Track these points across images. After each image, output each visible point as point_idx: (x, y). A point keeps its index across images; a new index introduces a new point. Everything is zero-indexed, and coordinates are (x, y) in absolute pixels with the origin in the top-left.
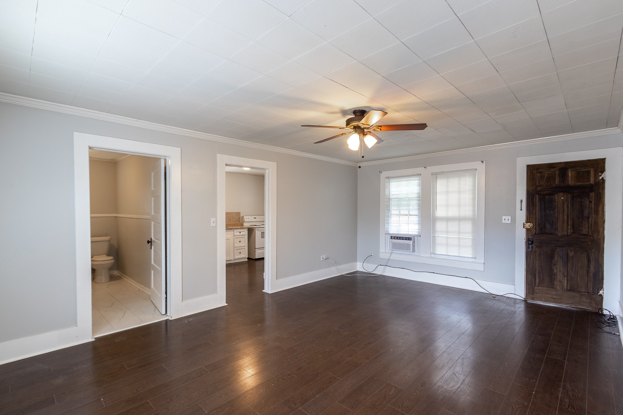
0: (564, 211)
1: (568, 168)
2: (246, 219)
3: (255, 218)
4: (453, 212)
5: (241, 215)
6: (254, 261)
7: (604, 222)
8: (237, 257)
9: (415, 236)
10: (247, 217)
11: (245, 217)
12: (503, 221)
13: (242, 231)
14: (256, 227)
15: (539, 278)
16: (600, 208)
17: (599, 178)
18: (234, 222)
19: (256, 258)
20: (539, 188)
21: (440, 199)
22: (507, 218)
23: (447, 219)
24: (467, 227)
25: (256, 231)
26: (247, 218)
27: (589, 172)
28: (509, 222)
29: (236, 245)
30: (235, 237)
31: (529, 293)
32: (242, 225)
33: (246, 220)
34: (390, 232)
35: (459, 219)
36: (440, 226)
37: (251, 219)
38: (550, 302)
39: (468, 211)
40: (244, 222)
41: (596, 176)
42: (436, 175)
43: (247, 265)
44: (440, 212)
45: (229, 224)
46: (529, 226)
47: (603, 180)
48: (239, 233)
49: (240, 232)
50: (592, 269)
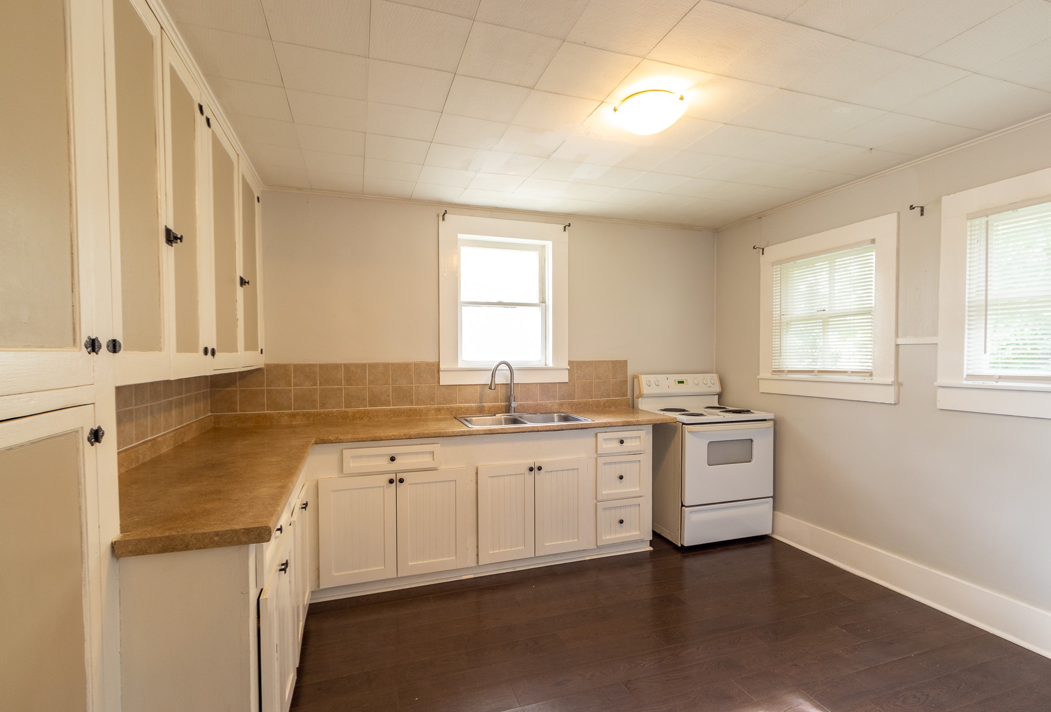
2: (648, 384)
3: (679, 382)
5: (631, 371)
6: (679, 556)
8: (607, 538)
10: (652, 378)
11: (644, 379)
13: (631, 438)
14: (685, 419)
18: (602, 396)
19: (687, 543)
25: (688, 437)
26: (653, 385)
29: (605, 492)
30: (601, 460)
32: (632, 407)
33: (646, 390)
37: (668, 384)
40: (641, 396)
43: (647, 571)
45: (586, 404)
48: (616, 444)
49: (622, 442)
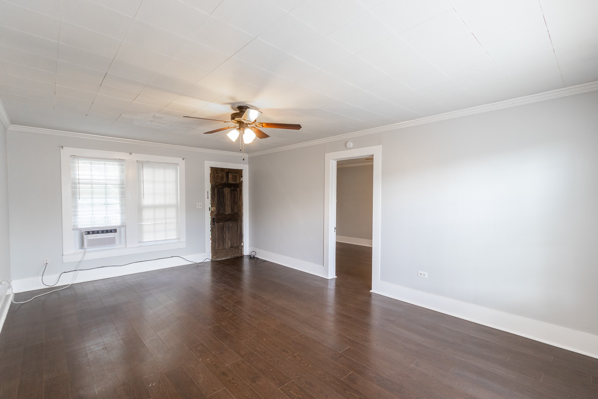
0: (228, 199)
1: (229, 173)
4: (160, 201)
7: (242, 205)
9: (120, 227)
12: (198, 207)
15: (218, 244)
16: (241, 197)
17: (240, 180)
20: (217, 184)
21: (147, 187)
22: (199, 204)
23: (154, 207)
24: (172, 213)
27: (237, 176)
28: (201, 207)
31: (214, 255)
34: (80, 227)
35: (165, 207)
36: (147, 214)
38: (223, 257)
39: (172, 199)
41: (240, 179)
42: (141, 164)
44: (147, 201)
46: (214, 209)
47: (242, 181)
50: (239, 232)
